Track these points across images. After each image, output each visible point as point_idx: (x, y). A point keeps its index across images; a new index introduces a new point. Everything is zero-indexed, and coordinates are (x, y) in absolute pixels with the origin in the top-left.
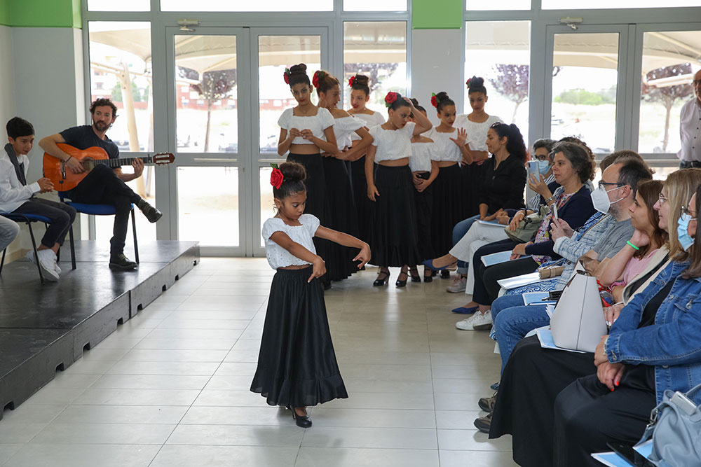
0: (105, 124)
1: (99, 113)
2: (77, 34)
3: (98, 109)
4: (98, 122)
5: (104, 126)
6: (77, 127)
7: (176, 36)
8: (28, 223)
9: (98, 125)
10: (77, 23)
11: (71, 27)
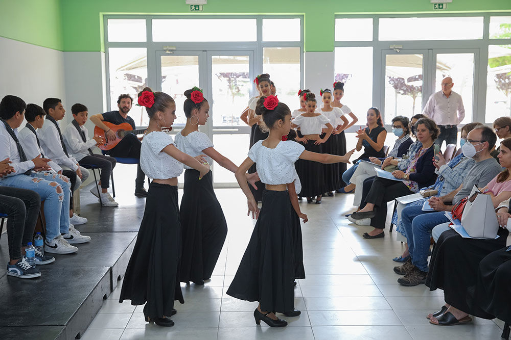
0: (128, 109)
1: (124, 102)
2: (103, 55)
3: (123, 100)
4: (124, 108)
5: (127, 110)
6: (111, 112)
7: (162, 56)
8: (93, 169)
9: (124, 109)
10: (103, 50)
11: (100, 51)
